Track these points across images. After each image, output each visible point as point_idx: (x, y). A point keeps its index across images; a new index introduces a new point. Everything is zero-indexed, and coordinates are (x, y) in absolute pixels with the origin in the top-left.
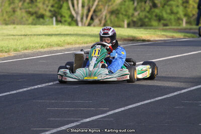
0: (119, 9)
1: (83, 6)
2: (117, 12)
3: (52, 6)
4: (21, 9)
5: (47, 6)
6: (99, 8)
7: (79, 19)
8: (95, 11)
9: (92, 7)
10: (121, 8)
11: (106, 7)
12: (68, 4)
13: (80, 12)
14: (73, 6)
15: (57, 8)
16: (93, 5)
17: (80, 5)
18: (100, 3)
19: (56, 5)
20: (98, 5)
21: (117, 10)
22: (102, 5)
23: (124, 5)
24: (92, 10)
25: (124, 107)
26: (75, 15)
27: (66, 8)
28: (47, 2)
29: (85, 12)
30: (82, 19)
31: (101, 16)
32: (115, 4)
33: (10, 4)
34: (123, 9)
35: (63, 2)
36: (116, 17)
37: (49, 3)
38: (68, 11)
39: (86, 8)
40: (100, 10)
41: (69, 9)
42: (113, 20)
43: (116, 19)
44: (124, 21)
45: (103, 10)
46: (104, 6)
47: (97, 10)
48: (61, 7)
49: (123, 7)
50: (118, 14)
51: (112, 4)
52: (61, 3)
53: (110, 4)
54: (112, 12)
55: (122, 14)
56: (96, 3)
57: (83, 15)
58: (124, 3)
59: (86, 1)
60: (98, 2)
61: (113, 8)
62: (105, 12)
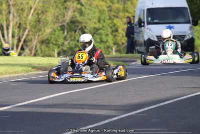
0: (50, 39)
1: (13, 36)
2: (48, 41)
6: (30, 37)
8: (25, 41)
9: (22, 38)
10: (51, 38)
11: (37, 37)
14: (3, 36)
16: (23, 35)
17: (10, 35)
18: (31, 33)
20: (27, 35)
21: (47, 39)
22: (32, 35)
23: (54, 34)
24: (22, 40)
29: (16, 42)
31: (32, 45)
32: (45, 33)
34: (53, 39)
36: (47, 46)
39: (16, 38)
40: (31, 40)
42: (43, 50)
43: (47, 49)
44: (54, 51)
45: (33, 40)
46: (35, 35)
47: (27, 40)
49: (53, 36)
50: (48, 43)
51: (42, 34)
53: (40, 33)
54: (42, 42)
55: (53, 43)
56: (26, 33)
57: (13, 46)
58: (54, 32)
59: (16, 31)
60: (29, 32)
61: (43, 37)
62: (36, 41)
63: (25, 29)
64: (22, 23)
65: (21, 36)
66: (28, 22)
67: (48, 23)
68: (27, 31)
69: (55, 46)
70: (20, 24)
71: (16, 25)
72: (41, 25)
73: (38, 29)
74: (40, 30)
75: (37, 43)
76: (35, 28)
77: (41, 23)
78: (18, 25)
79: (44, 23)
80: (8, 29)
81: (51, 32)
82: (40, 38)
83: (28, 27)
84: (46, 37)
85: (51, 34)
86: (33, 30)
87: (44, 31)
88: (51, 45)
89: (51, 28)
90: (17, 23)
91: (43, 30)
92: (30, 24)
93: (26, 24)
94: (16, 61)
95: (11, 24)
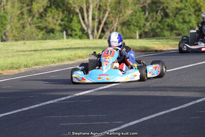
0: (130, 20)
1: (93, 19)
2: (128, 23)
3: (62, 20)
4: (30, 24)
5: (57, 20)
6: (110, 20)
7: (90, 32)
8: (105, 24)
9: (102, 20)
10: (132, 19)
11: (117, 19)
12: (78, 17)
13: (91, 25)
14: (83, 19)
15: (68, 22)
16: (103, 17)
17: (90, 18)
18: (111, 15)
19: (66, 19)
20: (108, 18)
21: (128, 21)
22: (113, 16)
23: (135, 16)
24: (103, 22)
25: (138, 119)
26: (86, 29)
27: (77, 21)
28: (56, 16)
29: (96, 24)
30: (93, 32)
31: (113, 28)
32: (126, 15)
33: (19, 20)
34: (134, 20)
35: (73, 16)
36: (128, 28)
37: (58, 17)
38: (79, 24)
39: (97, 20)
40: (112, 23)
41: (79, 22)
42: (124, 32)
43: (128, 31)
44: (136, 33)
45: (114, 22)
46: (115, 18)
47: (108, 22)
48: (71, 21)
49: (134, 17)
50: (129, 25)
51: (123, 16)
52: (71, 16)
53: (121, 15)
54: (123, 24)
55: (134, 25)
56: (106, 15)
57: (94, 28)
58: (135, 14)
59: (96, 13)
60: (109, 14)
61: (124, 19)
62: (117, 23)
63: (105, 11)
64: (101, 4)
65: (101, 18)
66: (108, 4)
67: (128, 5)
68: (107, 13)
69: (136, 28)
70: (100, 6)
71: (96, 7)
72: (122, 6)
73: (119, 11)
74: (120, 12)
75: (118, 25)
76: (115, 10)
77: (121, 4)
78: (98, 7)
79: (124, 4)
80: (88, 11)
81: (132, 13)
82: (121, 19)
83: (109, 9)
84: (127, 19)
85: (132, 15)
86: (114, 11)
87: (125, 12)
88: (132, 26)
89: (132, 9)
90: (97, 5)
91: (123, 11)
92: (110, 5)
93: (106, 6)
94: (96, 44)
95: (91, 7)
